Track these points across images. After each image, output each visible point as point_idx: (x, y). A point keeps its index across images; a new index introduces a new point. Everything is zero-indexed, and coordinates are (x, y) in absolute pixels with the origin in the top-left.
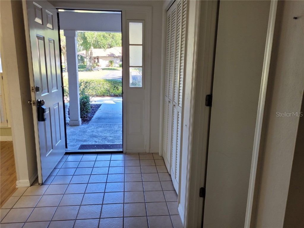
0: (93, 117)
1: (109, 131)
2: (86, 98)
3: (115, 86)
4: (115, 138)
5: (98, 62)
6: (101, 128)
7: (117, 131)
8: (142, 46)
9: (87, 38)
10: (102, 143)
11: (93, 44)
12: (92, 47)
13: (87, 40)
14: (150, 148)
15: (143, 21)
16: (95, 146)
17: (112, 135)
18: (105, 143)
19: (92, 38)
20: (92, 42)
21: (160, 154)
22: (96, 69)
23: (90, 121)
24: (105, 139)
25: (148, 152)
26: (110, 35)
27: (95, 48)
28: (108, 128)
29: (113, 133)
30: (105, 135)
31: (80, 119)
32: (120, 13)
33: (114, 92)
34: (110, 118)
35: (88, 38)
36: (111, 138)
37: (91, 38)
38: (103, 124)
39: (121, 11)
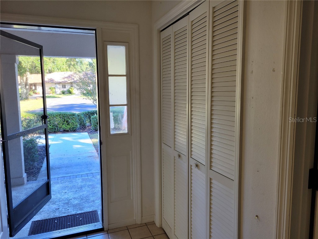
0: (41, 167)
1: (71, 188)
2: (31, 143)
3: (65, 120)
4: (82, 199)
5: (35, 89)
6: (58, 185)
7: (81, 188)
8: (125, 78)
9: (21, 63)
10: (64, 213)
11: (29, 69)
12: (28, 73)
13: (22, 65)
14: (142, 217)
15: (127, 44)
16: (56, 221)
17: (76, 196)
18: (69, 211)
19: (28, 62)
20: (29, 67)
21: (158, 224)
22: (34, 97)
23: (40, 174)
24: (67, 203)
25: (139, 222)
26: (50, 59)
27: (31, 73)
28: (67, 184)
29: (76, 191)
30: (66, 196)
31: (25, 175)
32: (94, 32)
33: (64, 126)
34: (67, 166)
35: (23, 62)
36: (76, 202)
37: (26, 62)
38: (59, 176)
39: (95, 30)
